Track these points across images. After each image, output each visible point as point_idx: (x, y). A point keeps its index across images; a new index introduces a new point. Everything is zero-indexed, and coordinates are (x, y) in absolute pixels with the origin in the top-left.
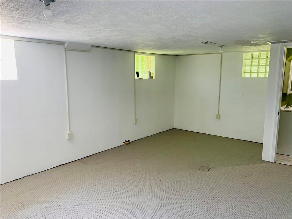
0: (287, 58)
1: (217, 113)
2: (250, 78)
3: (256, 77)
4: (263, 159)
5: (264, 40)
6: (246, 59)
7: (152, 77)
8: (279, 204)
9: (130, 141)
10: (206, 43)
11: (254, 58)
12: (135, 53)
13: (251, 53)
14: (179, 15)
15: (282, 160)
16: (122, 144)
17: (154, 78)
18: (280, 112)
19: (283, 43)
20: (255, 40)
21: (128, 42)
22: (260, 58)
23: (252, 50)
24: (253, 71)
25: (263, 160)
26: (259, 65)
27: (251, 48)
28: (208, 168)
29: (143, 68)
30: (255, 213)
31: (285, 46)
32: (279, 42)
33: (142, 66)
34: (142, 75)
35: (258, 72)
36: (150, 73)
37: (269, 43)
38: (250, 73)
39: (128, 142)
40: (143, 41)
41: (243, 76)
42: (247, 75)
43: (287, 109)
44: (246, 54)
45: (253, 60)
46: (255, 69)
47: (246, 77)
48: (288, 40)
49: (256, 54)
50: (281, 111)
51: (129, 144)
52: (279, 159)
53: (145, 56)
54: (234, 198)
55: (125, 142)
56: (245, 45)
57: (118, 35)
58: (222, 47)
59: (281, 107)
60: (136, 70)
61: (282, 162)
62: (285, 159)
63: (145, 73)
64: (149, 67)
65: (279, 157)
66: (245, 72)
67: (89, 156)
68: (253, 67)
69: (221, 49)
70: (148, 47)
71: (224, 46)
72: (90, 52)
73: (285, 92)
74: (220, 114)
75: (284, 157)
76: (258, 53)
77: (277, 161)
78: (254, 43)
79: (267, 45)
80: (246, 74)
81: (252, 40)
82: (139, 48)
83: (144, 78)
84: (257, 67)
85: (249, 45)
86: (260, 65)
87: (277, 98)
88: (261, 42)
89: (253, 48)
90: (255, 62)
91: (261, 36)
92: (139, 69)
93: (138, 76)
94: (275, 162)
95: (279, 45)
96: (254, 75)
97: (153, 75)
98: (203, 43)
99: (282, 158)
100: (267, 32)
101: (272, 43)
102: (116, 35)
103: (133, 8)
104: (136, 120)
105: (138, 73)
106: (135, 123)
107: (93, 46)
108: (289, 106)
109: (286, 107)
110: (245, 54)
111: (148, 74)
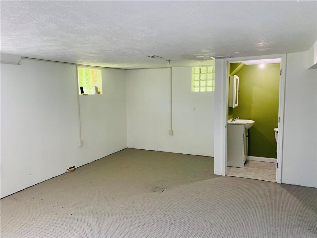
0: (230, 73)
1: (170, 129)
2: (200, 93)
3: (205, 91)
4: (215, 173)
5: (209, 55)
6: (194, 74)
7: (99, 93)
8: (230, 218)
9: (75, 167)
10: (152, 57)
11: (202, 72)
12: (78, 66)
13: (198, 68)
14: (117, 27)
15: (232, 172)
16: (65, 171)
17: (101, 93)
18: (227, 126)
19: (226, 59)
20: (200, 55)
21: (67, 54)
22: (207, 73)
23: (200, 64)
24: (202, 85)
25: (215, 175)
26: (206, 80)
27: (198, 63)
28: (162, 188)
29: (88, 83)
30: (208, 231)
31: (227, 61)
32: (223, 57)
33: (86, 80)
34: (88, 90)
35: (206, 86)
36: (97, 88)
37: (212, 58)
38: (199, 88)
39: (73, 169)
40: (83, 53)
41: (192, 90)
42: (197, 90)
43: (233, 122)
44: (195, 69)
45: (201, 75)
46: (203, 83)
47: (196, 91)
48: (229, 56)
49: (203, 69)
50: (228, 124)
51: (73, 170)
52: (229, 171)
53: (90, 70)
54: (187, 218)
55: (70, 169)
56: (192, 60)
57: (52, 46)
58: (169, 61)
59: (228, 120)
60: (80, 86)
61: (232, 174)
62: (234, 172)
63: (91, 89)
64: (95, 81)
65: (230, 170)
66: (194, 87)
67: (22, 190)
68: (201, 82)
69: (168, 63)
70: (92, 59)
71: (171, 60)
72: (19, 65)
73: (230, 106)
74: (173, 130)
75: (234, 169)
76: (205, 68)
77: (227, 174)
78: (199, 58)
79: (212, 60)
80: (195, 88)
81: (197, 55)
82: (82, 60)
83: (90, 94)
84: (205, 81)
85: (195, 60)
86: (208, 79)
87: (224, 112)
88: (206, 57)
89: (199, 63)
90: (203, 77)
91: (204, 51)
92: (83, 83)
93: (82, 91)
94: (226, 176)
95: (222, 60)
96: (203, 90)
97: (100, 90)
98: (150, 57)
99: (232, 171)
100: (209, 48)
101: (216, 58)
102: (50, 46)
103: (62, 16)
104: (82, 142)
105: (82, 88)
106: (80, 146)
107: (22, 57)
108: (235, 119)
109: (233, 120)
110: (193, 68)
111: (95, 89)
